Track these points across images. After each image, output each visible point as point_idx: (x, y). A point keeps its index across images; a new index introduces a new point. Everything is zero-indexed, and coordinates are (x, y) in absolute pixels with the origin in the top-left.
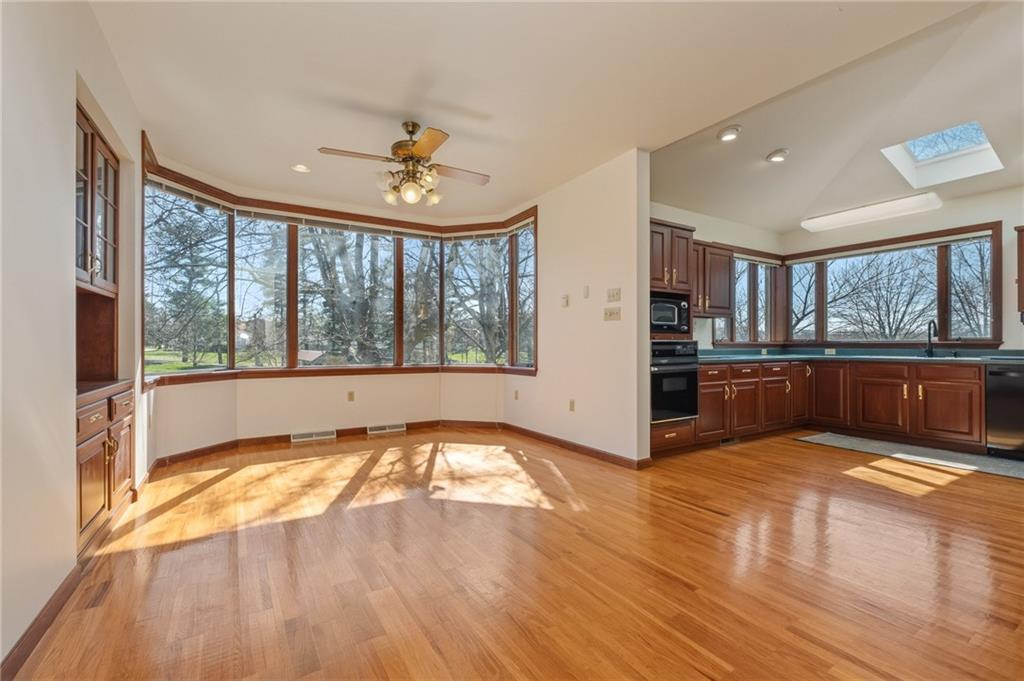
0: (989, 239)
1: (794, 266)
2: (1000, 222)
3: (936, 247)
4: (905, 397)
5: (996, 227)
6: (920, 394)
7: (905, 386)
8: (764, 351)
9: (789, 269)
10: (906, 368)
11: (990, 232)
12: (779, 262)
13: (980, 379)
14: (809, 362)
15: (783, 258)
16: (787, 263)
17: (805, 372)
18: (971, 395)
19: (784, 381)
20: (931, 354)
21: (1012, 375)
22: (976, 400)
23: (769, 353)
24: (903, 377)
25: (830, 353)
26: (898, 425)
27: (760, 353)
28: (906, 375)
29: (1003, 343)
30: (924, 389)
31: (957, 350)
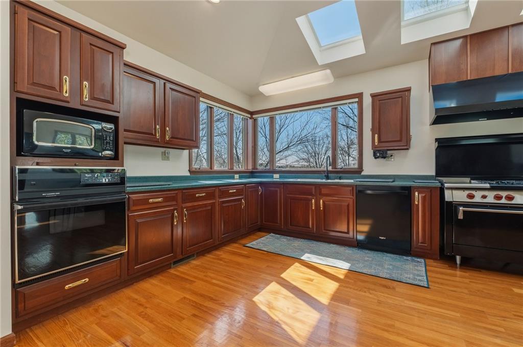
0: (357, 103)
1: (259, 118)
2: (362, 93)
3: (330, 109)
4: (313, 208)
5: (360, 96)
6: (322, 206)
7: (313, 201)
8: (237, 176)
9: (255, 120)
10: (313, 187)
11: (357, 100)
12: (249, 116)
13: (353, 196)
14: (261, 184)
15: (252, 113)
16: (254, 116)
17: (258, 191)
18: (348, 206)
19: (240, 200)
20: (328, 178)
21: (369, 192)
22: (351, 208)
23: (240, 178)
24: (311, 194)
25: (276, 177)
26: (309, 228)
27: (233, 178)
28: (314, 193)
29: (363, 170)
30: (323, 202)
31: (341, 175)
